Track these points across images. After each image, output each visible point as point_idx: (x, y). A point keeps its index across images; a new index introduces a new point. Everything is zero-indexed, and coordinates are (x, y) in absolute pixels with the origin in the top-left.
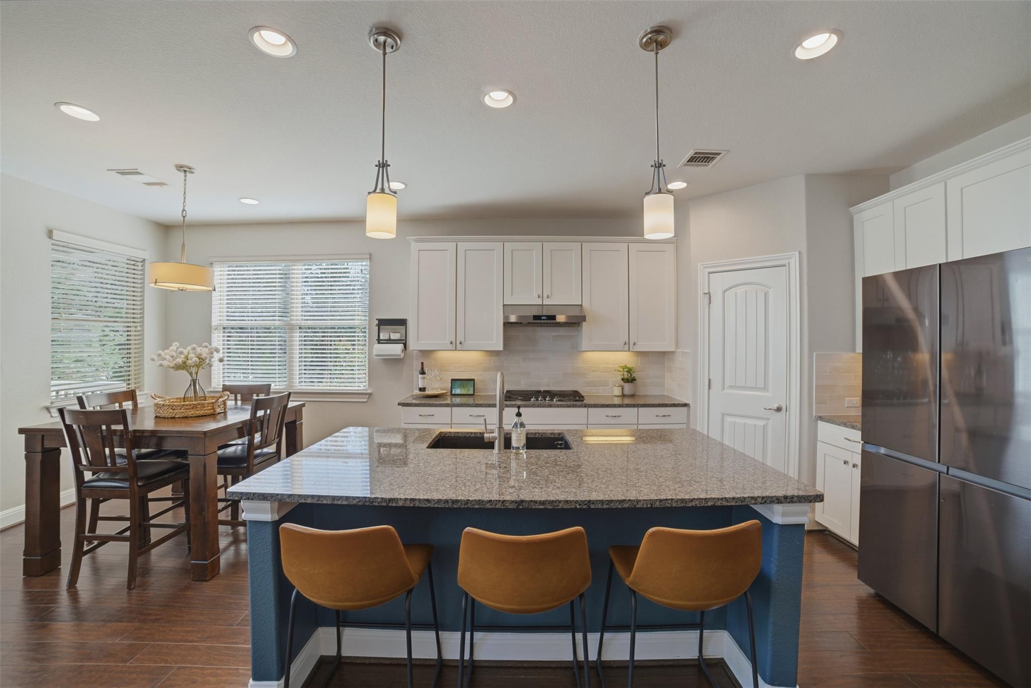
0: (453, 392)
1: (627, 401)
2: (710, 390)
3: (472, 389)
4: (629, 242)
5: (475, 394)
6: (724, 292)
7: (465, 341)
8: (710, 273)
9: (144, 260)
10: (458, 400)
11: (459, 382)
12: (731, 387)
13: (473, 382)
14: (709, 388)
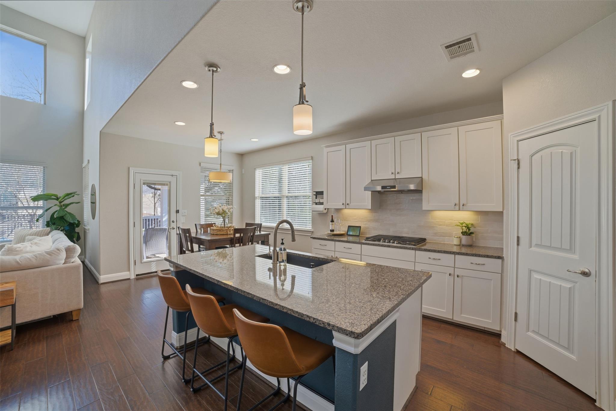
0: (348, 234)
1: (464, 250)
2: (520, 247)
3: (359, 232)
4: (459, 126)
5: (360, 235)
6: (532, 157)
7: (350, 203)
8: (518, 141)
9: (233, 170)
10: (351, 239)
11: (352, 228)
12: (537, 245)
13: (360, 228)
14: (518, 244)
